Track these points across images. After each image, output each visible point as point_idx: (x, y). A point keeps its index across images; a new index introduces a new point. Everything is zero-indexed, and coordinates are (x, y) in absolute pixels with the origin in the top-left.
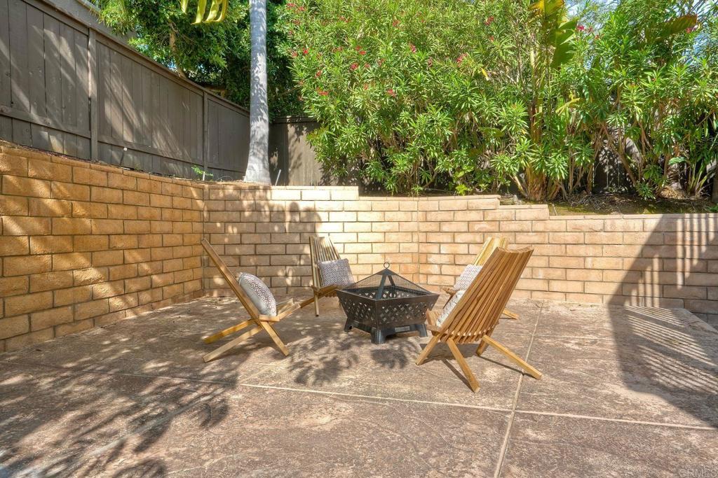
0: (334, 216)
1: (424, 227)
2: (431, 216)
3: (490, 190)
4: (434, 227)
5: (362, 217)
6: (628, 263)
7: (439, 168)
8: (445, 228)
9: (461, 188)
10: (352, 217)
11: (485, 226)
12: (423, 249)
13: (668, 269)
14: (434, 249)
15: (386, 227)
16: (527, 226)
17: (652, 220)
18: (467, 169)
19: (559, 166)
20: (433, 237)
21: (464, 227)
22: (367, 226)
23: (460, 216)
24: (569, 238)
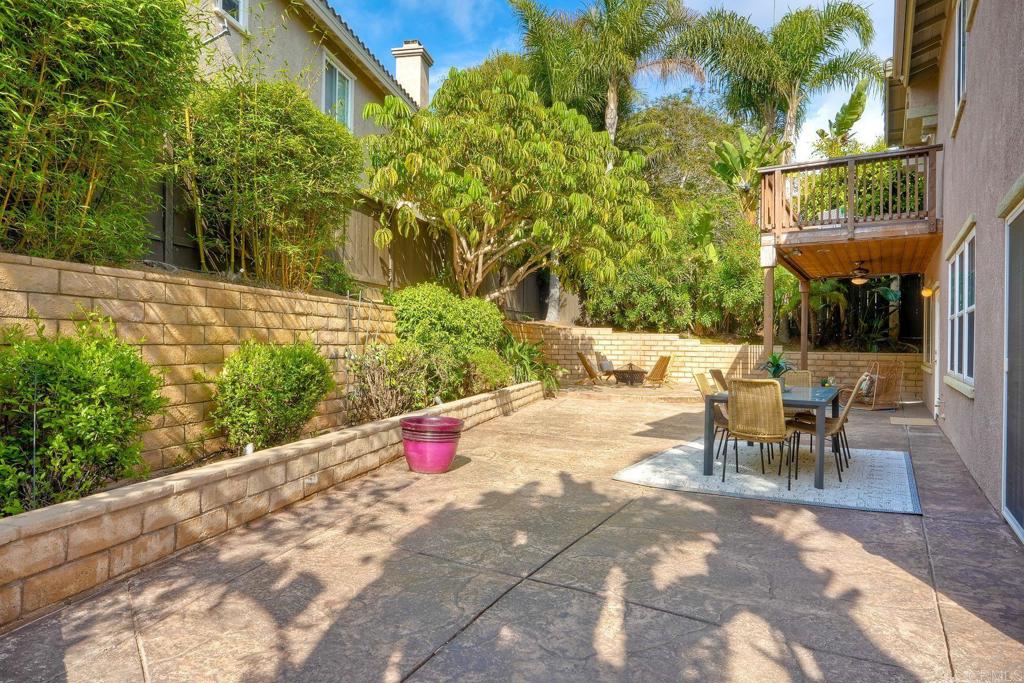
0: (600, 342)
1: (643, 348)
2: (647, 343)
3: (674, 332)
4: (648, 348)
5: (613, 342)
6: (729, 366)
7: (651, 319)
8: (654, 348)
9: (661, 329)
10: (609, 343)
11: (672, 348)
12: (643, 358)
13: (745, 368)
14: (648, 358)
15: (624, 348)
16: (690, 349)
17: (739, 347)
18: (665, 320)
19: (707, 320)
20: (648, 353)
21: (662, 348)
22: (615, 347)
23: (660, 343)
24: (708, 354)
